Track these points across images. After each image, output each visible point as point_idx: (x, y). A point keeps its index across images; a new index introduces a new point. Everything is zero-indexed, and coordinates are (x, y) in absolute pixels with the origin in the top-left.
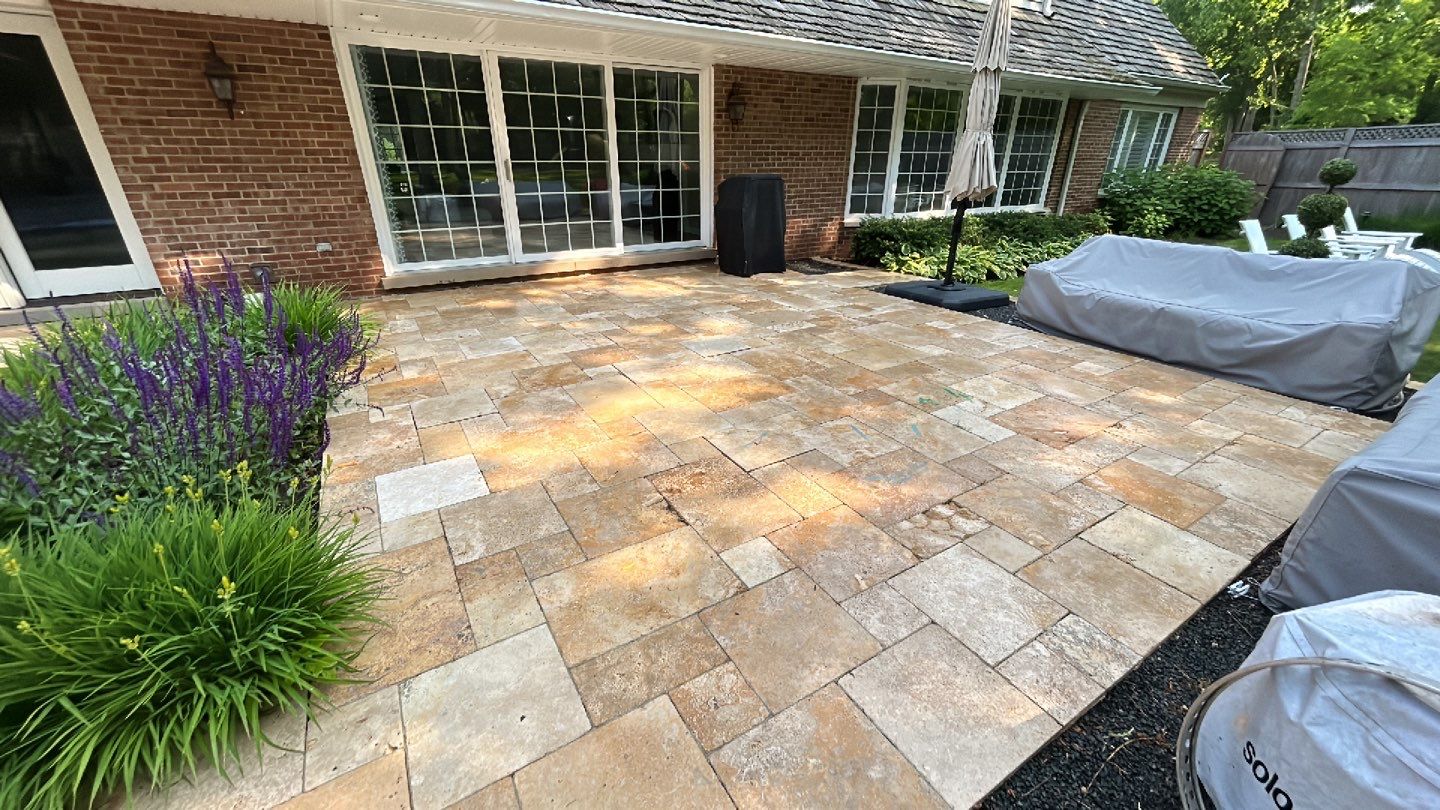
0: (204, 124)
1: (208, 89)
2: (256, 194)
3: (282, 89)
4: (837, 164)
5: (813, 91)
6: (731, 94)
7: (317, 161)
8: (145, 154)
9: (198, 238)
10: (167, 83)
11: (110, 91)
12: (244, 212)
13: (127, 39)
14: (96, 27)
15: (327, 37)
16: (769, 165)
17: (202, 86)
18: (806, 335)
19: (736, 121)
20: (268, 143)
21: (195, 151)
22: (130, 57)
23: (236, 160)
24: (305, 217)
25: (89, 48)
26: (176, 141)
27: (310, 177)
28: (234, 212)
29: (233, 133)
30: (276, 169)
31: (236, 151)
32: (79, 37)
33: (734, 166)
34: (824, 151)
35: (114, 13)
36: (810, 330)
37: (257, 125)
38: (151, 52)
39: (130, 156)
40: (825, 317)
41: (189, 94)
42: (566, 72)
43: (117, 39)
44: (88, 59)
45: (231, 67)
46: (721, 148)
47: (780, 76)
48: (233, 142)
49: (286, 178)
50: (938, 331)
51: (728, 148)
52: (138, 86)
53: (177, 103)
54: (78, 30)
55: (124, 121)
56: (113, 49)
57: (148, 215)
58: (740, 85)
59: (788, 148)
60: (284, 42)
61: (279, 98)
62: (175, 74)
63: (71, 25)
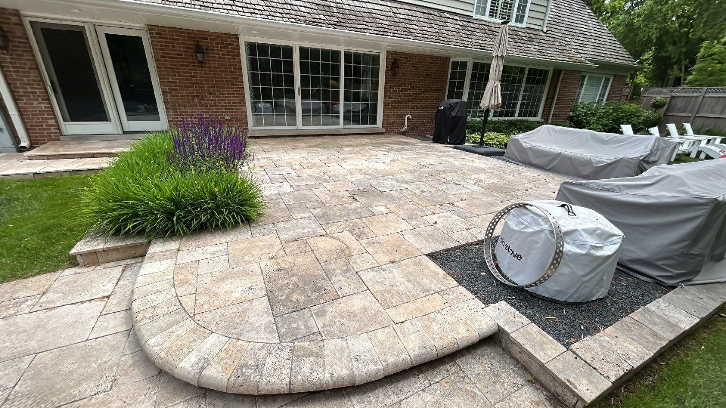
0: (192, 70)
1: (195, 57)
2: (206, 96)
3: (220, 58)
4: (439, 95)
5: (430, 63)
6: (393, 63)
7: (229, 85)
8: (171, 80)
9: (184, 112)
10: (181, 55)
11: (162, 57)
13: (170, 39)
14: (161, 34)
15: (238, 39)
17: (193, 56)
19: (394, 75)
21: (188, 80)
22: (170, 45)
23: (201, 83)
25: (158, 42)
26: (182, 76)
27: (226, 91)
29: (201, 74)
30: (214, 87)
31: (202, 80)
32: (155, 37)
33: (393, 93)
34: (434, 89)
35: (167, 29)
37: (210, 71)
38: (178, 43)
39: (166, 81)
41: (188, 59)
42: (326, 53)
43: (167, 38)
44: (157, 45)
45: (203, 49)
46: (387, 85)
47: (415, 56)
48: (201, 77)
49: (217, 91)
51: (391, 86)
52: (172, 56)
53: (184, 62)
54: (155, 35)
55: (166, 68)
56: (165, 42)
57: (169, 102)
58: (397, 60)
60: (222, 40)
61: (218, 61)
62: (184, 51)
63: (153, 34)
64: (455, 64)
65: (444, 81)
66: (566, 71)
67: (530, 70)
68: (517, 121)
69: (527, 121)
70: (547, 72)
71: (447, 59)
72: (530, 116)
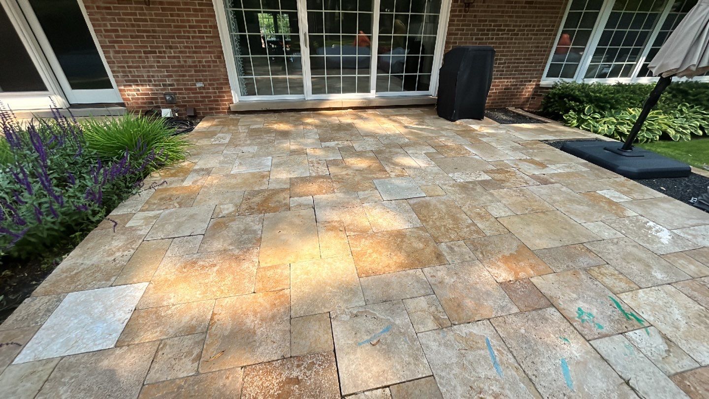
2: (165, 52)
4: (544, 39)
7: (195, 32)
12: (159, 62)
16: (488, 39)
18: (479, 189)
19: (468, 5)
20: (169, 21)
23: (154, 31)
24: (190, 66)
27: (192, 42)
28: (154, 62)
29: (151, 15)
30: (173, 37)
31: (153, 26)
33: (461, 39)
34: (536, 29)
36: (484, 183)
37: (163, 9)
40: (502, 169)
48: (151, 20)
49: (180, 43)
50: (610, 202)
51: (458, 25)
59: (505, 26)
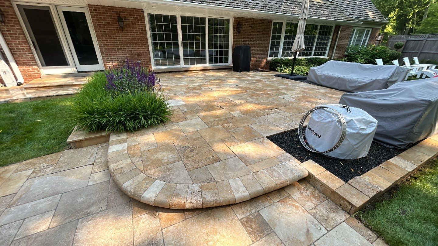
0: (116, 32)
1: (118, 24)
2: (126, 49)
3: (133, 24)
4: (266, 43)
5: (260, 24)
6: (238, 25)
7: (139, 41)
8: (104, 39)
10: (109, 23)
11: (98, 25)
12: (123, 53)
13: (102, 13)
14: (96, 10)
15: (143, 12)
16: (247, 43)
17: (116, 23)
19: (239, 32)
20: (129, 37)
21: (114, 38)
22: (102, 17)
24: (136, 54)
25: (95, 15)
26: (110, 36)
27: (137, 45)
28: (121, 53)
29: (122, 34)
31: (122, 38)
32: (93, 12)
33: (238, 43)
34: (262, 40)
35: (100, 7)
37: (127, 32)
38: (107, 16)
39: (101, 39)
41: (114, 25)
42: (197, 19)
43: (100, 13)
44: (94, 17)
45: (122, 19)
46: (235, 39)
47: (251, 20)
48: (122, 36)
49: (132, 45)
52: (104, 23)
53: (111, 27)
54: (93, 11)
55: (100, 31)
56: (99, 15)
57: (104, 53)
58: (240, 22)
60: (134, 13)
61: (132, 26)
62: (111, 21)
63: (92, 10)
64: (275, 24)
65: (268, 35)
66: (343, 26)
67: (321, 26)
68: (313, 58)
69: (319, 58)
70: (331, 27)
71: (271, 21)
72: (321, 55)
